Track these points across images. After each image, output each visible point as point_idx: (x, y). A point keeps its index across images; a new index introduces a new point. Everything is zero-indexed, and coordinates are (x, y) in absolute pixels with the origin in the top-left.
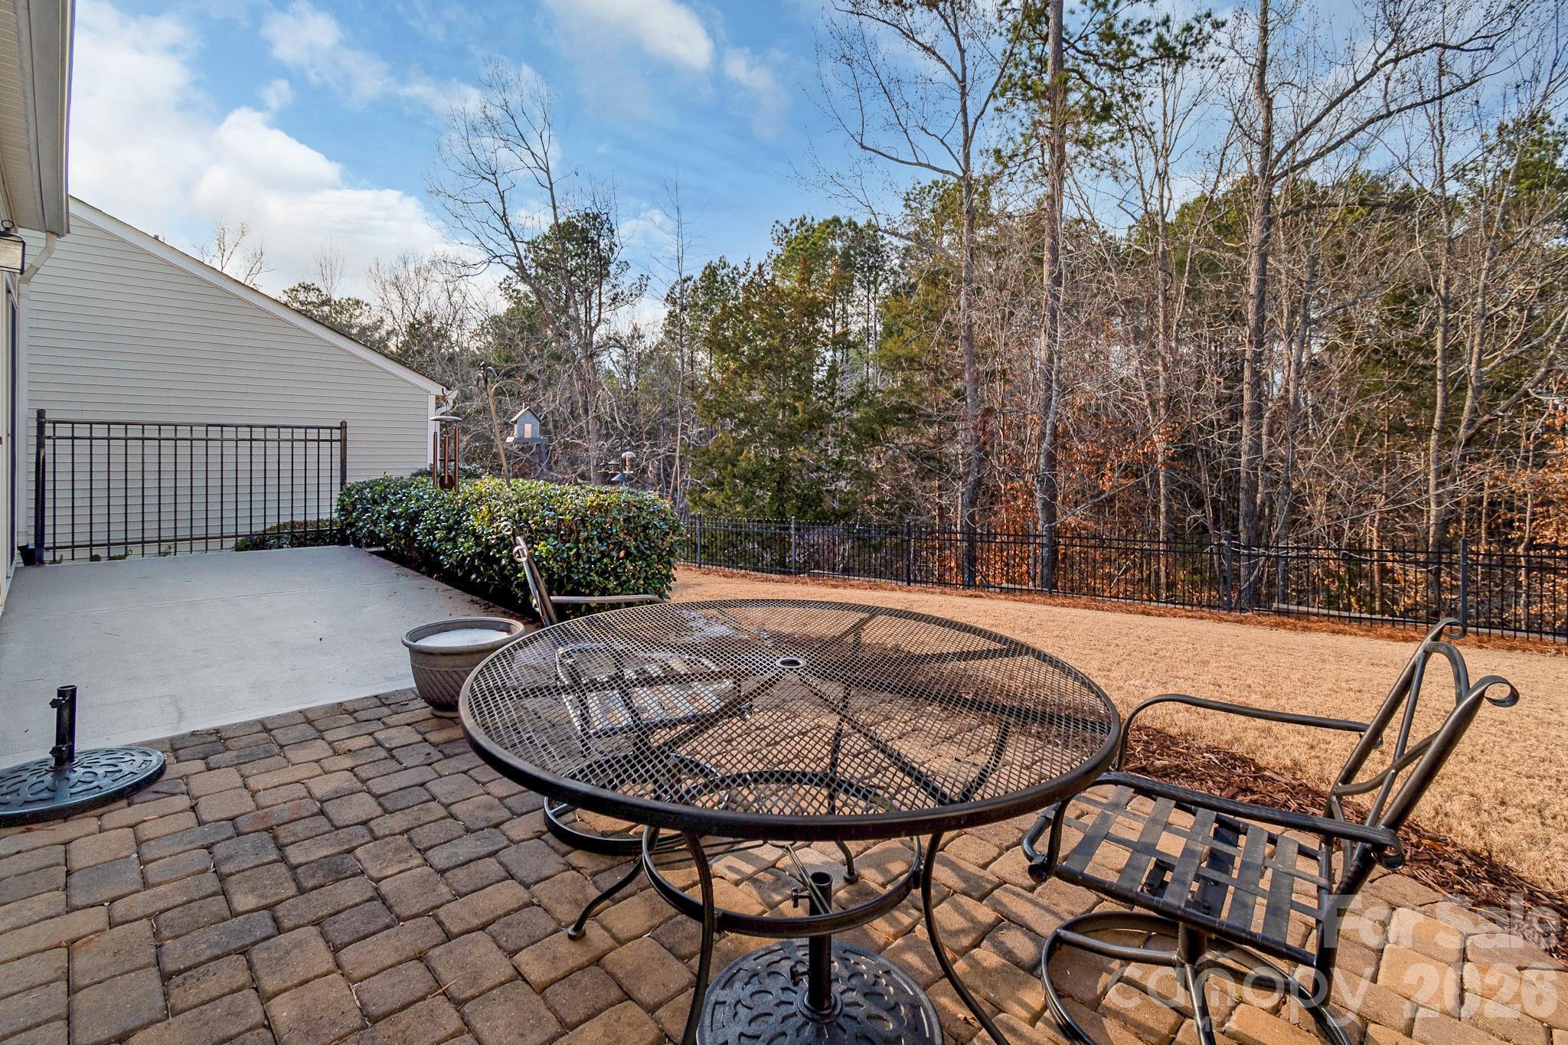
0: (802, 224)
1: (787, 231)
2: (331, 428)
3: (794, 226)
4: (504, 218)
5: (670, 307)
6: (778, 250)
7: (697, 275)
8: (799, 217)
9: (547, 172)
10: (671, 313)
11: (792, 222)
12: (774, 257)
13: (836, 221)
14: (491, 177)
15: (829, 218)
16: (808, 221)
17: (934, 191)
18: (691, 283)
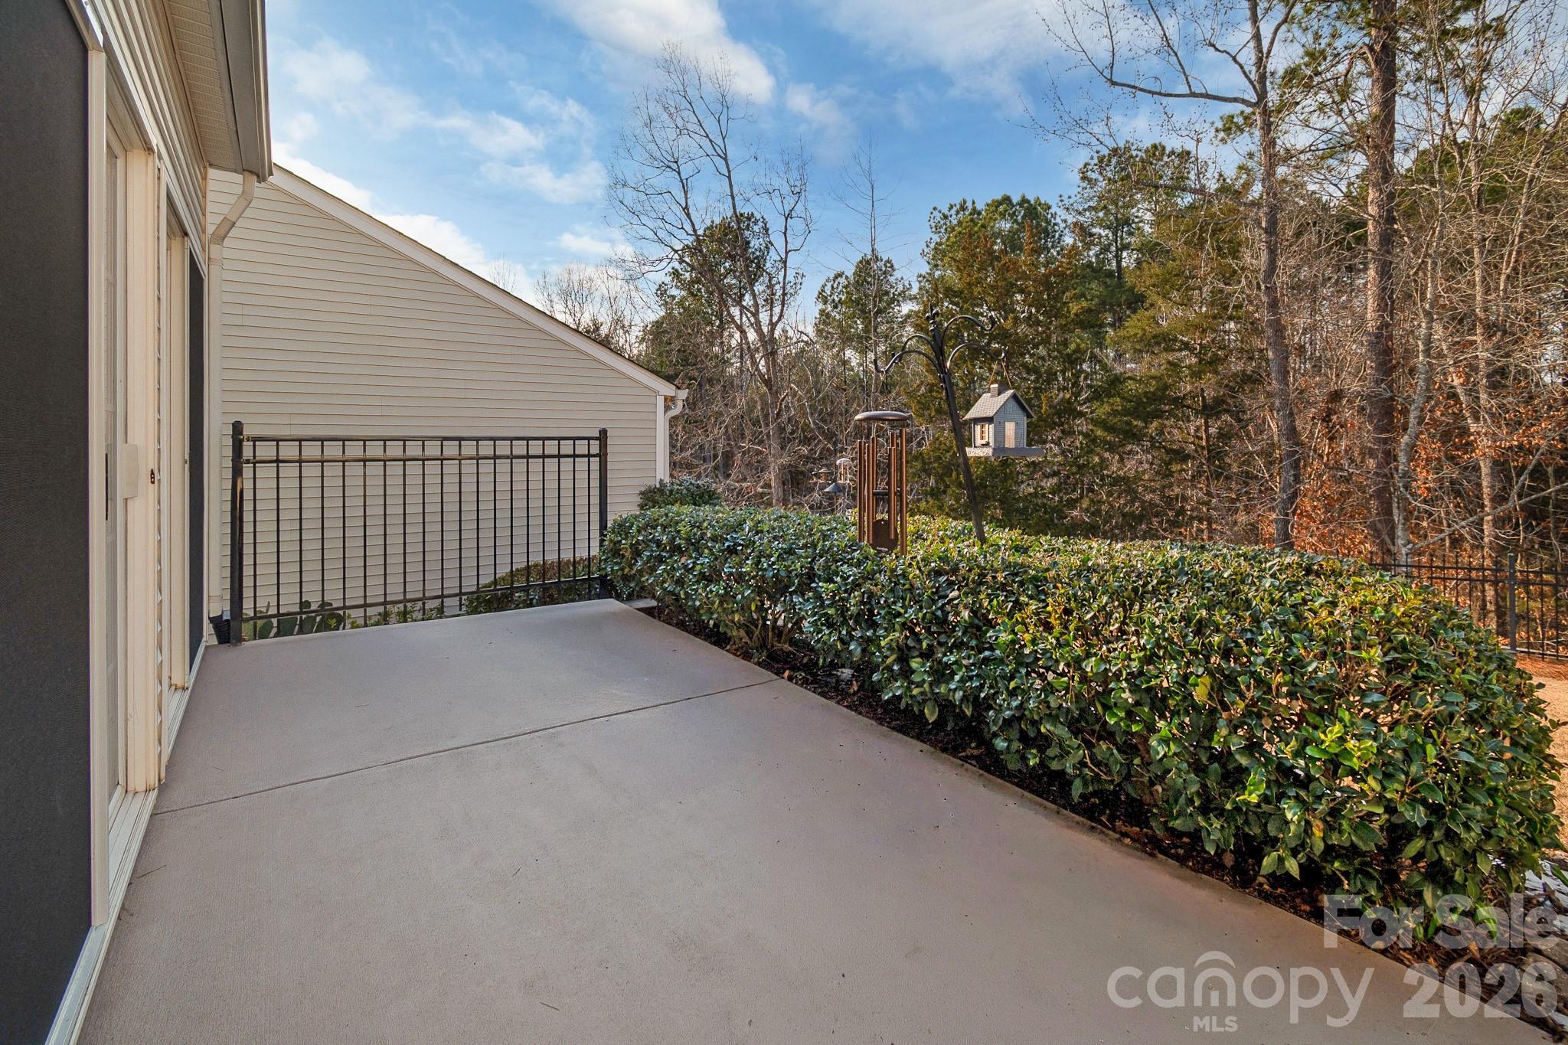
0: (963, 208)
1: (945, 217)
2: (589, 439)
3: (953, 212)
4: (686, 209)
5: (821, 306)
6: (936, 238)
7: (850, 271)
8: (957, 201)
9: (725, 159)
10: (822, 312)
11: (951, 207)
12: (932, 246)
13: (1007, 200)
14: (674, 166)
15: (999, 197)
16: (969, 205)
17: (1114, 161)
18: (842, 280)
